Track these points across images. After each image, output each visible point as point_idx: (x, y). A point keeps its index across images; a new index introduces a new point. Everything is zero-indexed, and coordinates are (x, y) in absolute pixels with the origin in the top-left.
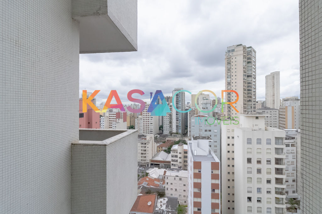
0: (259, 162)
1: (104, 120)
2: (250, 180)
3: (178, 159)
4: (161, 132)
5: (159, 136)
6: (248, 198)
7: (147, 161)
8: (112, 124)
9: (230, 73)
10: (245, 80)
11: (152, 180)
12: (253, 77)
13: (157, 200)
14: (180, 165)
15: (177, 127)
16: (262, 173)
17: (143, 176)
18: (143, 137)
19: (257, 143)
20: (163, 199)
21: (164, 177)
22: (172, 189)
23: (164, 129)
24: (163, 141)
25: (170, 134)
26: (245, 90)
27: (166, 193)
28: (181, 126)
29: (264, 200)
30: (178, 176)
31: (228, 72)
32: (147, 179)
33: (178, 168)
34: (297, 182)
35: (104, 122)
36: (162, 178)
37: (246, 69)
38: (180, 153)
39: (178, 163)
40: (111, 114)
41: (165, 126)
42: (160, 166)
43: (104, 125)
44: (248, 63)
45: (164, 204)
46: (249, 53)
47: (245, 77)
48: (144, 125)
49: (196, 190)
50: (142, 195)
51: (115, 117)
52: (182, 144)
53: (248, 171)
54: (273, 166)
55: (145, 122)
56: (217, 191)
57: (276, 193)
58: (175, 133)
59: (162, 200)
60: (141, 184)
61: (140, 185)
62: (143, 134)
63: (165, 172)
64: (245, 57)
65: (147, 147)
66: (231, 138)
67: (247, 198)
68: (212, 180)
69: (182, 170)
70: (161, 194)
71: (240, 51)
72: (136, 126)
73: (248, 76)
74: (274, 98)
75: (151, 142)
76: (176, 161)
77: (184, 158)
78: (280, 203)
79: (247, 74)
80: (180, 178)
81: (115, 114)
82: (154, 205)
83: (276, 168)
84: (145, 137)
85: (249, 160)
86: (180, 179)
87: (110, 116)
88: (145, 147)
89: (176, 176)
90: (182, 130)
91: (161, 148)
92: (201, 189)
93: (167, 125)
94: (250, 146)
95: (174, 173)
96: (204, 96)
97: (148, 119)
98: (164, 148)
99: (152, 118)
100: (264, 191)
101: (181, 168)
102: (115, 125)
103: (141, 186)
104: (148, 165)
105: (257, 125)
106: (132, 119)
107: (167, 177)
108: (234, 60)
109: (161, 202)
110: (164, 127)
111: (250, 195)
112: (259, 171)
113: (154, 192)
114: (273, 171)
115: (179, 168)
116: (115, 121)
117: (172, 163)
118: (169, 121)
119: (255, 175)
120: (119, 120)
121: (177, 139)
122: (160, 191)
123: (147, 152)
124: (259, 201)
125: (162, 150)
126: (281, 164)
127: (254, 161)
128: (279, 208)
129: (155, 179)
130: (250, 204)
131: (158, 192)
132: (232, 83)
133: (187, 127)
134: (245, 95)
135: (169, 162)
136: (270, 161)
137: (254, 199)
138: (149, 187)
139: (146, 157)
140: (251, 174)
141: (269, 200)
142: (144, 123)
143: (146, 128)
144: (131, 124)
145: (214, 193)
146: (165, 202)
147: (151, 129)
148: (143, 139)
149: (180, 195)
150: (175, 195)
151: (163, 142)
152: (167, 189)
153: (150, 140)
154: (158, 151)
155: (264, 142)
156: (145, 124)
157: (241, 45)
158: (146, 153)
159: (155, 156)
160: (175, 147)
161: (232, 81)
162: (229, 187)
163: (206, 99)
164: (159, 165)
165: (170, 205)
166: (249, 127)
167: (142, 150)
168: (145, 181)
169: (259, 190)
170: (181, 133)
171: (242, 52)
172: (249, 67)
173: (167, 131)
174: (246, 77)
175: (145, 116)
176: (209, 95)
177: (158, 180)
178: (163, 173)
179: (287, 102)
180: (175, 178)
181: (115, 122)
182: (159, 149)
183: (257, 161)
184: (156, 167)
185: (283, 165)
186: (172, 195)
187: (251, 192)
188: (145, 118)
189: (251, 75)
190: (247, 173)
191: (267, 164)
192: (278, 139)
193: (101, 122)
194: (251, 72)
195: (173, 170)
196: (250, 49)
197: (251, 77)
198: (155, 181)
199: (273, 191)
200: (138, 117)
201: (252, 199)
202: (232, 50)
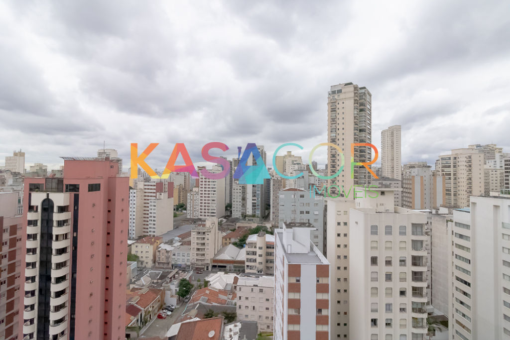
0: (388, 263)
1: (135, 195)
2: (375, 291)
3: (257, 257)
4: (229, 214)
5: (225, 220)
6: (372, 320)
7: (206, 262)
8: (149, 202)
9: (335, 125)
10: (356, 137)
11: (215, 294)
12: (367, 131)
13: (224, 326)
14: (261, 267)
15: (253, 206)
16: (393, 280)
17: (200, 287)
18: (200, 223)
19: (386, 233)
20: (233, 325)
21: (234, 288)
22: (247, 307)
23: (233, 209)
24: (232, 228)
25: (242, 216)
26: (356, 151)
27: (238, 315)
28: (260, 204)
29: (396, 323)
30: (257, 286)
31: (332, 124)
32: (207, 292)
33: (257, 273)
34: (432, 288)
35: (135, 198)
36: (230, 289)
37: (357, 119)
38: (260, 248)
39: (257, 264)
40: (148, 185)
41: (234, 204)
42: (228, 268)
43: (135, 202)
44: (361, 110)
45: (235, 334)
46: (362, 96)
47: (356, 131)
48: (201, 203)
49: (293, 312)
50: (198, 319)
51: (155, 189)
52: (263, 233)
53: (372, 278)
54: (410, 268)
55: (203, 198)
56: (324, 312)
57: (414, 310)
58: (250, 216)
59: (231, 326)
60: (197, 301)
61: (195, 303)
62: (200, 217)
63: (236, 280)
64: (356, 102)
65: (206, 239)
66: (342, 224)
67: (370, 320)
68: (318, 294)
69: (263, 275)
70: (230, 315)
71: (349, 93)
72: (188, 205)
73: (361, 131)
74: (393, 163)
75: (213, 231)
76: (253, 262)
77: (266, 255)
78: (418, 325)
79: (360, 127)
80: (260, 289)
81: (154, 186)
82: (220, 336)
83: (413, 272)
84: (203, 223)
85: (374, 261)
86: (261, 291)
87: (145, 189)
88: (204, 238)
89: (254, 286)
90: (262, 211)
91: (228, 239)
92: (299, 309)
93: (239, 203)
94: (375, 238)
95: (251, 281)
96: (293, 159)
97: (209, 194)
98: (233, 240)
99: (215, 191)
100: (396, 308)
101: (261, 272)
102: (154, 202)
103: (197, 304)
104: (208, 267)
105: (383, 204)
106: (181, 193)
107: (240, 288)
108: (340, 106)
109: (231, 330)
110: (233, 206)
111: (374, 316)
112: (389, 277)
113: (219, 314)
114: (409, 276)
115: (259, 272)
116: (154, 196)
117: (247, 264)
118: (241, 197)
119: (383, 284)
120: (161, 194)
121: (254, 226)
122: (228, 312)
123: (206, 247)
124: (389, 324)
125: (230, 243)
126: (419, 265)
127: (381, 261)
128: (417, 334)
129: (220, 291)
130: (375, 330)
131: (225, 313)
132: (338, 140)
133: (269, 206)
134: (356, 158)
135: (243, 262)
136: (404, 261)
137: (381, 323)
138: (210, 304)
139: (204, 255)
140: (376, 282)
141: (403, 323)
142: (201, 200)
143: (205, 208)
144: (179, 201)
145: (319, 315)
146: (237, 330)
147: (212, 209)
148: (199, 225)
149: (260, 316)
150: (253, 317)
151: (231, 230)
152: (240, 308)
153: (211, 227)
154: (225, 245)
155: (396, 231)
156: (203, 202)
157: (351, 84)
158: (204, 249)
159: (220, 252)
160: (253, 238)
161: (338, 137)
162: (339, 302)
163: (298, 164)
164: (225, 267)
165: (245, 336)
166: (371, 208)
167: (197, 244)
168: (203, 295)
169: (389, 307)
170: (260, 216)
171: (352, 95)
172: (362, 116)
173: (238, 212)
174: (358, 132)
175: (203, 189)
176: (301, 157)
177: (224, 292)
178: (233, 281)
179: (413, 170)
180: (252, 289)
181: (155, 198)
182: (226, 242)
183: (386, 261)
184: (220, 271)
185: (422, 266)
186: (247, 316)
187: (377, 311)
188: (203, 192)
189: (365, 129)
190: (372, 281)
191: (401, 265)
192: (416, 227)
193: (131, 198)
194: (364, 125)
195: (248, 275)
196: (363, 91)
197: (365, 132)
198: (219, 295)
199: (409, 308)
200: (191, 190)
201: (378, 322)
202: (337, 90)
